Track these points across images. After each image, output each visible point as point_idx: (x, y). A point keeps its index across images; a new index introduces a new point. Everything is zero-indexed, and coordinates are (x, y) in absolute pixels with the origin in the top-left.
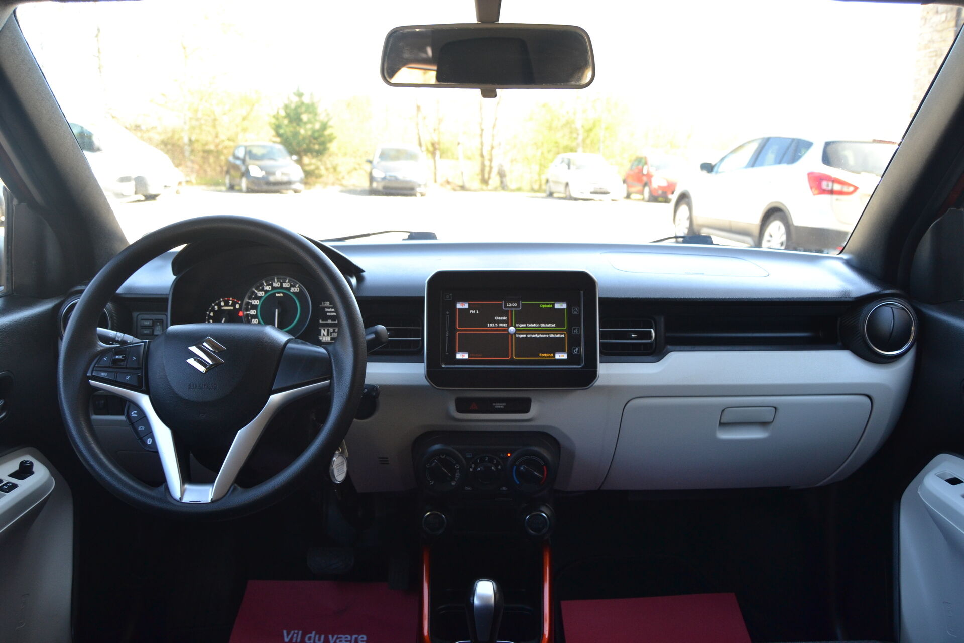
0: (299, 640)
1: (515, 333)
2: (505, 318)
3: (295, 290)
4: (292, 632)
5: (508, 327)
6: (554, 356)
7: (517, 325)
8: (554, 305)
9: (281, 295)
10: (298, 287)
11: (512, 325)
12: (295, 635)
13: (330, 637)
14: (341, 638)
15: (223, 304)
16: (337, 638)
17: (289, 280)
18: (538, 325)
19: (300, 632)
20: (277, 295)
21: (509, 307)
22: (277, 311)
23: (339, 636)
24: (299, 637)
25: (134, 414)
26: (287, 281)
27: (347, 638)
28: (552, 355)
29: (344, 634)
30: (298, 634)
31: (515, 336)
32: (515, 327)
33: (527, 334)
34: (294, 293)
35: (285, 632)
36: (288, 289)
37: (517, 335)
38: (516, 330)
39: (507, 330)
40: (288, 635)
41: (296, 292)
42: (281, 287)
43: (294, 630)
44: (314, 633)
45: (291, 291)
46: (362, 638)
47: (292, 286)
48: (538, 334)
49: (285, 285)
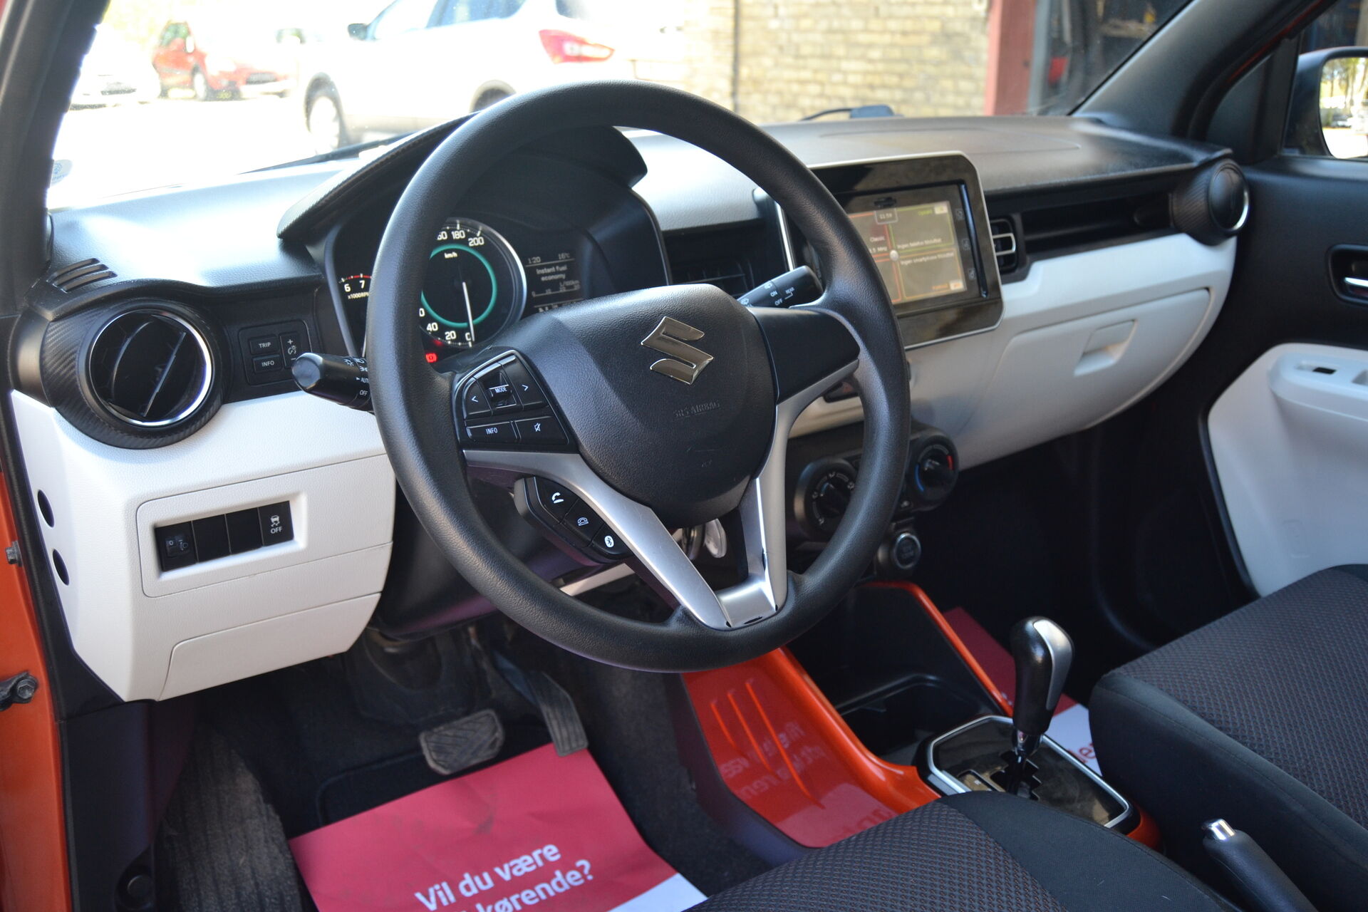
0: (452, 899)
1: (900, 260)
2: (882, 238)
3: (476, 241)
4: (431, 891)
5: (889, 251)
6: (949, 287)
7: (899, 247)
8: (933, 209)
9: (455, 255)
10: (481, 236)
11: (893, 249)
12: (440, 893)
13: (498, 870)
14: (515, 865)
15: (347, 288)
16: (511, 868)
17: (461, 224)
18: (922, 243)
19: (445, 885)
20: (447, 256)
21: (883, 220)
22: (464, 285)
23: (512, 863)
24: (449, 892)
25: (557, 498)
26: (458, 227)
27: (525, 861)
28: (946, 286)
29: (518, 857)
30: (442, 889)
31: (900, 262)
32: (897, 250)
33: (912, 258)
34: (475, 248)
35: (419, 896)
36: (464, 242)
37: (902, 263)
38: (899, 254)
39: (888, 257)
40: (428, 898)
41: (479, 246)
42: (450, 240)
43: (432, 885)
44: (467, 876)
45: (470, 245)
46: (550, 850)
47: (469, 235)
48: (925, 256)
49: (457, 235)
